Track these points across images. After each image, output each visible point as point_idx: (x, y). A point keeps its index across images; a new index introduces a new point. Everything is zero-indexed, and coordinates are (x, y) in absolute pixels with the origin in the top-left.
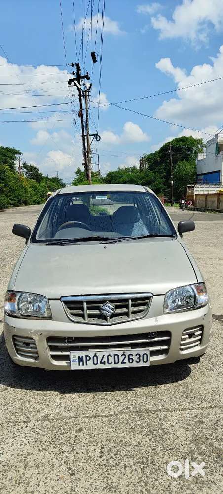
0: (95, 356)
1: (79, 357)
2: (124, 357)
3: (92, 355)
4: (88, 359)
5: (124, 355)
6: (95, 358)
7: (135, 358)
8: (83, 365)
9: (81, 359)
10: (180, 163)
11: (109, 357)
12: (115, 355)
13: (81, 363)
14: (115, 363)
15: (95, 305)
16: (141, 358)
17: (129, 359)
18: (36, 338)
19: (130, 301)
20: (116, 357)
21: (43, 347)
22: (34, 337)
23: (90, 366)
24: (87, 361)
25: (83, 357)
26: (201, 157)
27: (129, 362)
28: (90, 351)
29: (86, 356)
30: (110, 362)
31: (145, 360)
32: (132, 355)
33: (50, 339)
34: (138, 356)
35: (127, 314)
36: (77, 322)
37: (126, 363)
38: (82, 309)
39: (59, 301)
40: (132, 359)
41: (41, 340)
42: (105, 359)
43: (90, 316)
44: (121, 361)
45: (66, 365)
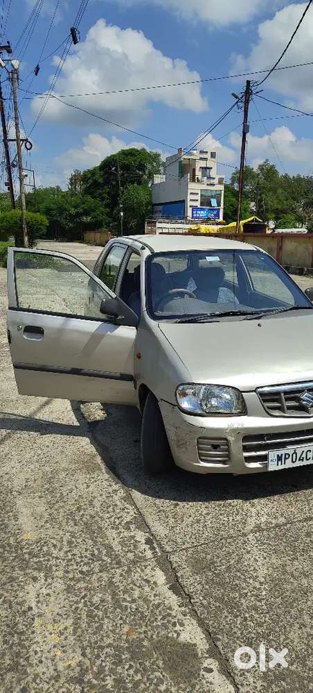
0: (295, 452)
1: (278, 455)
3: (291, 452)
4: (287, 457)
6: (294, 455)
8: (282, 464)
9: (279, 458)
11: (308, 452)
13: (280, 463)
15: (293, 395)
18: (231, 439)
21: (236, 446)
22: (229, 438)
23: (289, 464)
24: (285, 459)
25: (282, 455)
26: (158, 179)
28: (289, 447)
29: (285, 454)
30: (308, 458)
33: (247, 438)
36: (277, 417)
38: (281, 402)
39: (254, 393)
41: (236, 441)
42: (304, 455)
43: (289, 408)
45: (261, 466)
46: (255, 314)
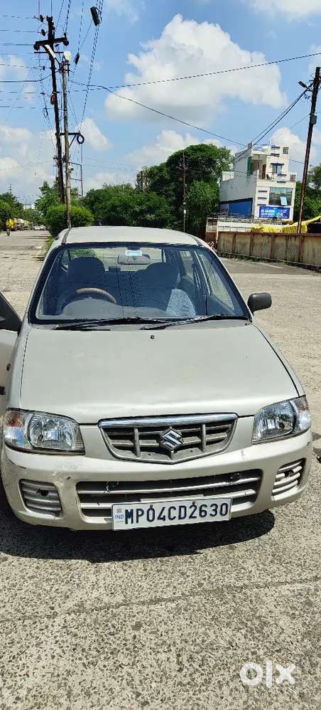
0: (151, 508)
1: (127, 511)
2: (193, 508)
3: (145, 508)
4: (140, 513)
5: (194, 505)
6: (151, 512)
7: (210, 510)
8: (132, 522)
9: (129, 515)
10: (197, 184)
11: (172, 510)
12: (180, 507)
13: (129, 520)
14: (180, 518)
15: (151, 432)
16: (218, 510)
17: (201, 511)
18: (60, 484)
19: (204, 426)
20: (183, 509)
21: (69, 497)
22: (56, 483)
23: (143, 523)
24: (138, 516)
25: (132, 510)
26: (226, 176)
27: (201, 515)
28: (143, 501)
29: (138, 510)
30: (172, 517)
31: (224, 512)
32: (206, 506)
33: (81, 485)
34: (214, 508)
35: (199, 446)
36: (124, 460)
37: (195, 517)
38: (132, 438)
39: (96, 427)
40: (206, 512)
41: (67, 488)
42: (165, 513)
43: (143, 449)
44: (188, 514)
45: (105, 522)
46: (157, 322)
